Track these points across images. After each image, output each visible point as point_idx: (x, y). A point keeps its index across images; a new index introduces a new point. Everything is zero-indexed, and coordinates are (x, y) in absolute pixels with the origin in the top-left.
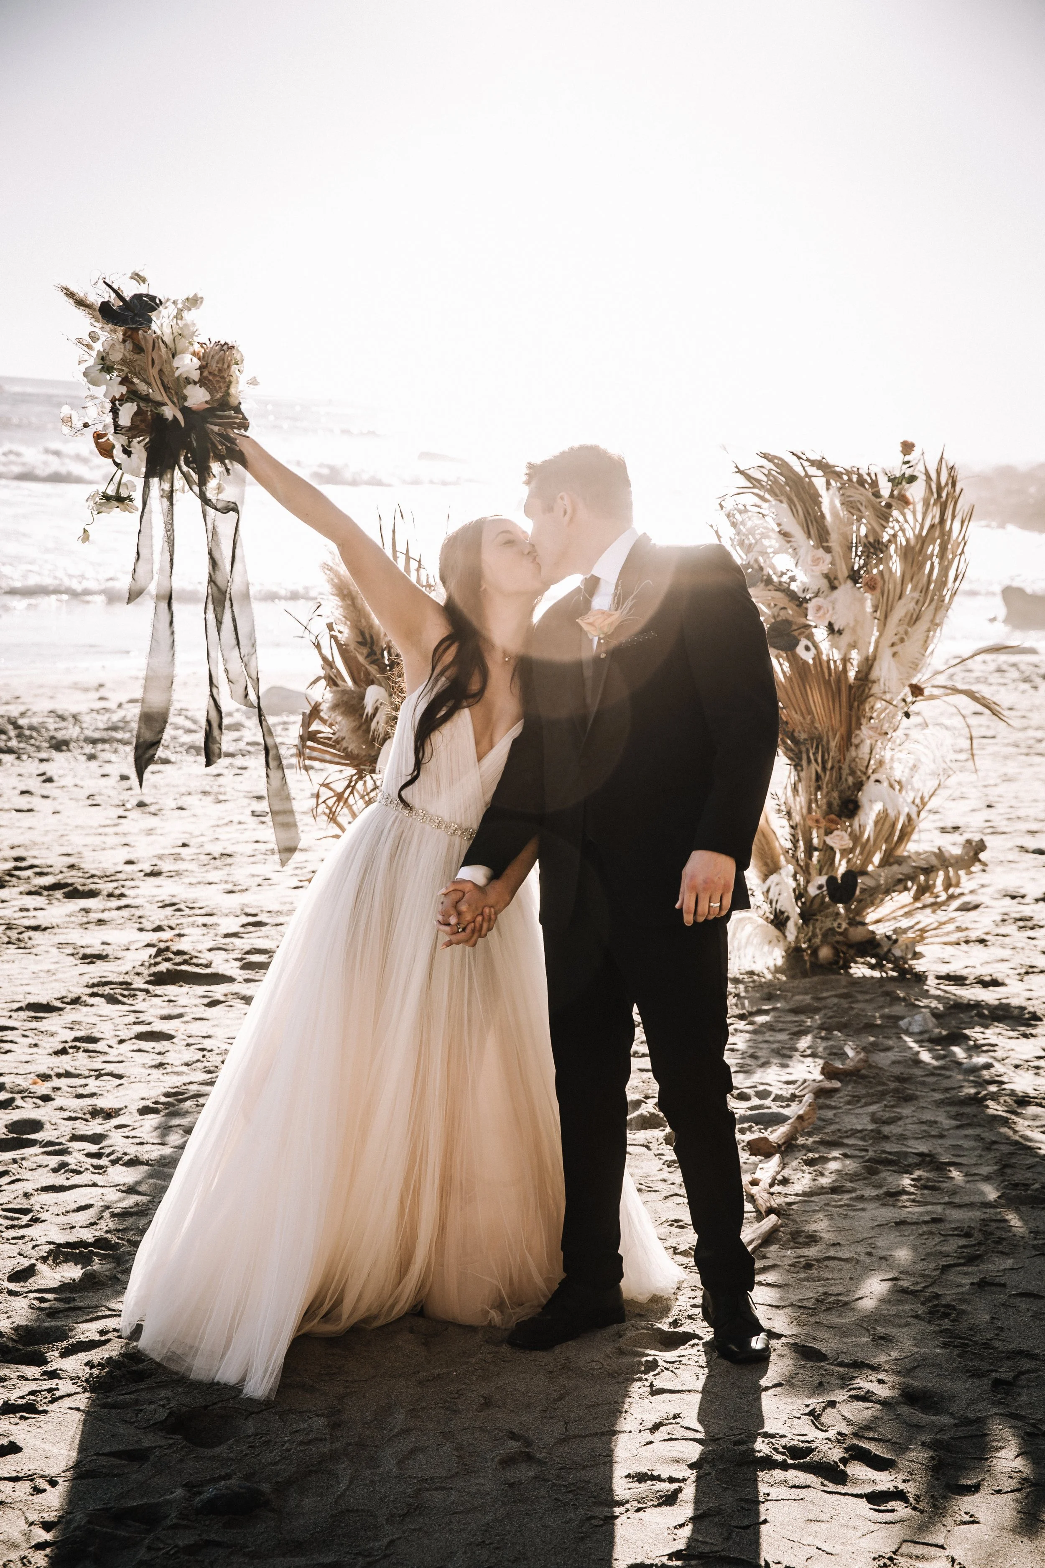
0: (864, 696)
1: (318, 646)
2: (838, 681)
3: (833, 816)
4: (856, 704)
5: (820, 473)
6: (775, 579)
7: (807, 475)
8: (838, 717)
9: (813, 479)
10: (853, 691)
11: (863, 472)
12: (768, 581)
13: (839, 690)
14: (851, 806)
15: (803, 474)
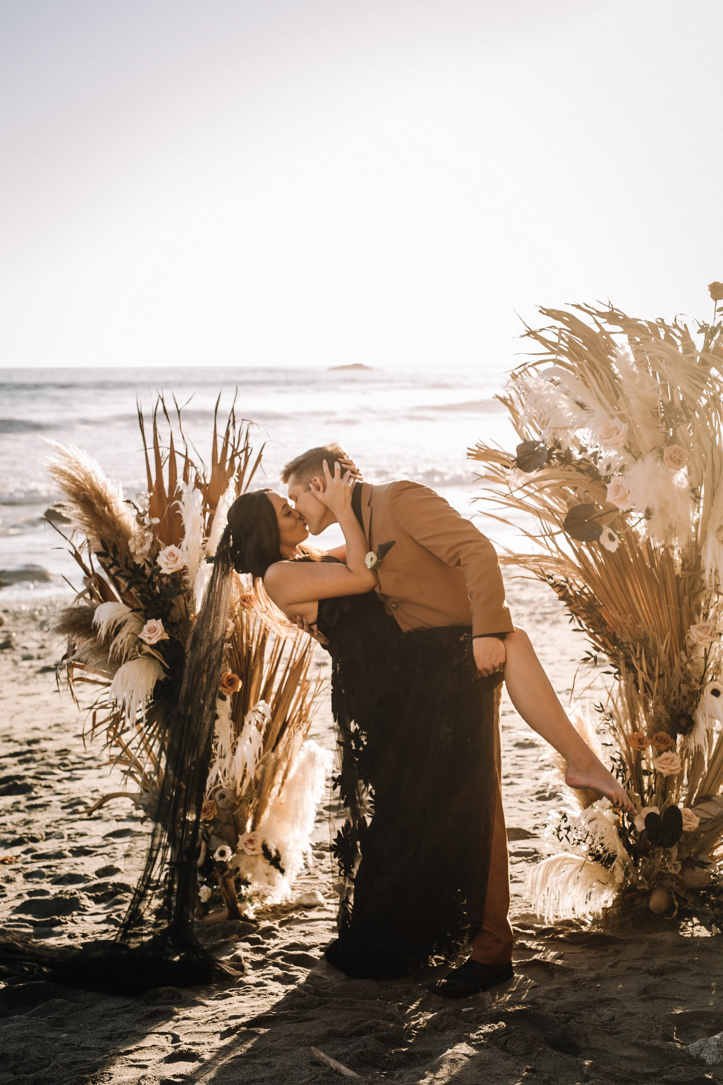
0: (697, 588)
1: (77, 557)
2: (662, 574)
3: (662, 734)
4: (686, 599)
5: (618, 329)
6: (577, 455)
7: (602, 331)
8: (666, 613)
9: (611, 336)
10: (681, 585)
11: (669, 322)
12: (566, 459)
13: (665, 582)
14: (683, 722)
15: (597, 330)
